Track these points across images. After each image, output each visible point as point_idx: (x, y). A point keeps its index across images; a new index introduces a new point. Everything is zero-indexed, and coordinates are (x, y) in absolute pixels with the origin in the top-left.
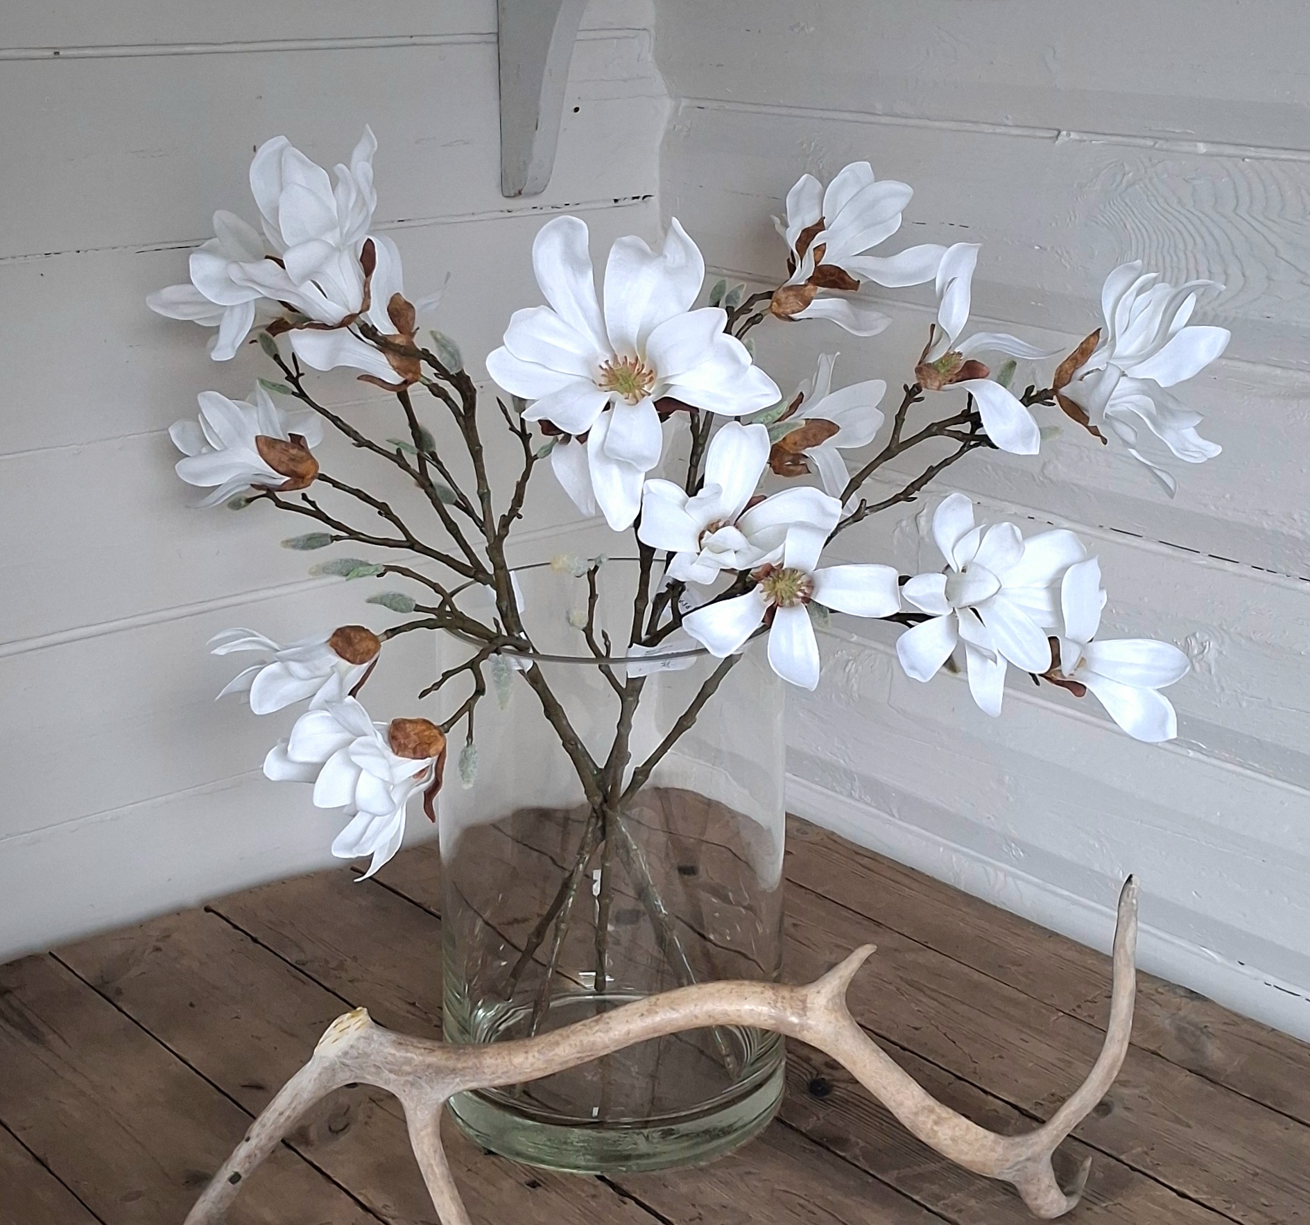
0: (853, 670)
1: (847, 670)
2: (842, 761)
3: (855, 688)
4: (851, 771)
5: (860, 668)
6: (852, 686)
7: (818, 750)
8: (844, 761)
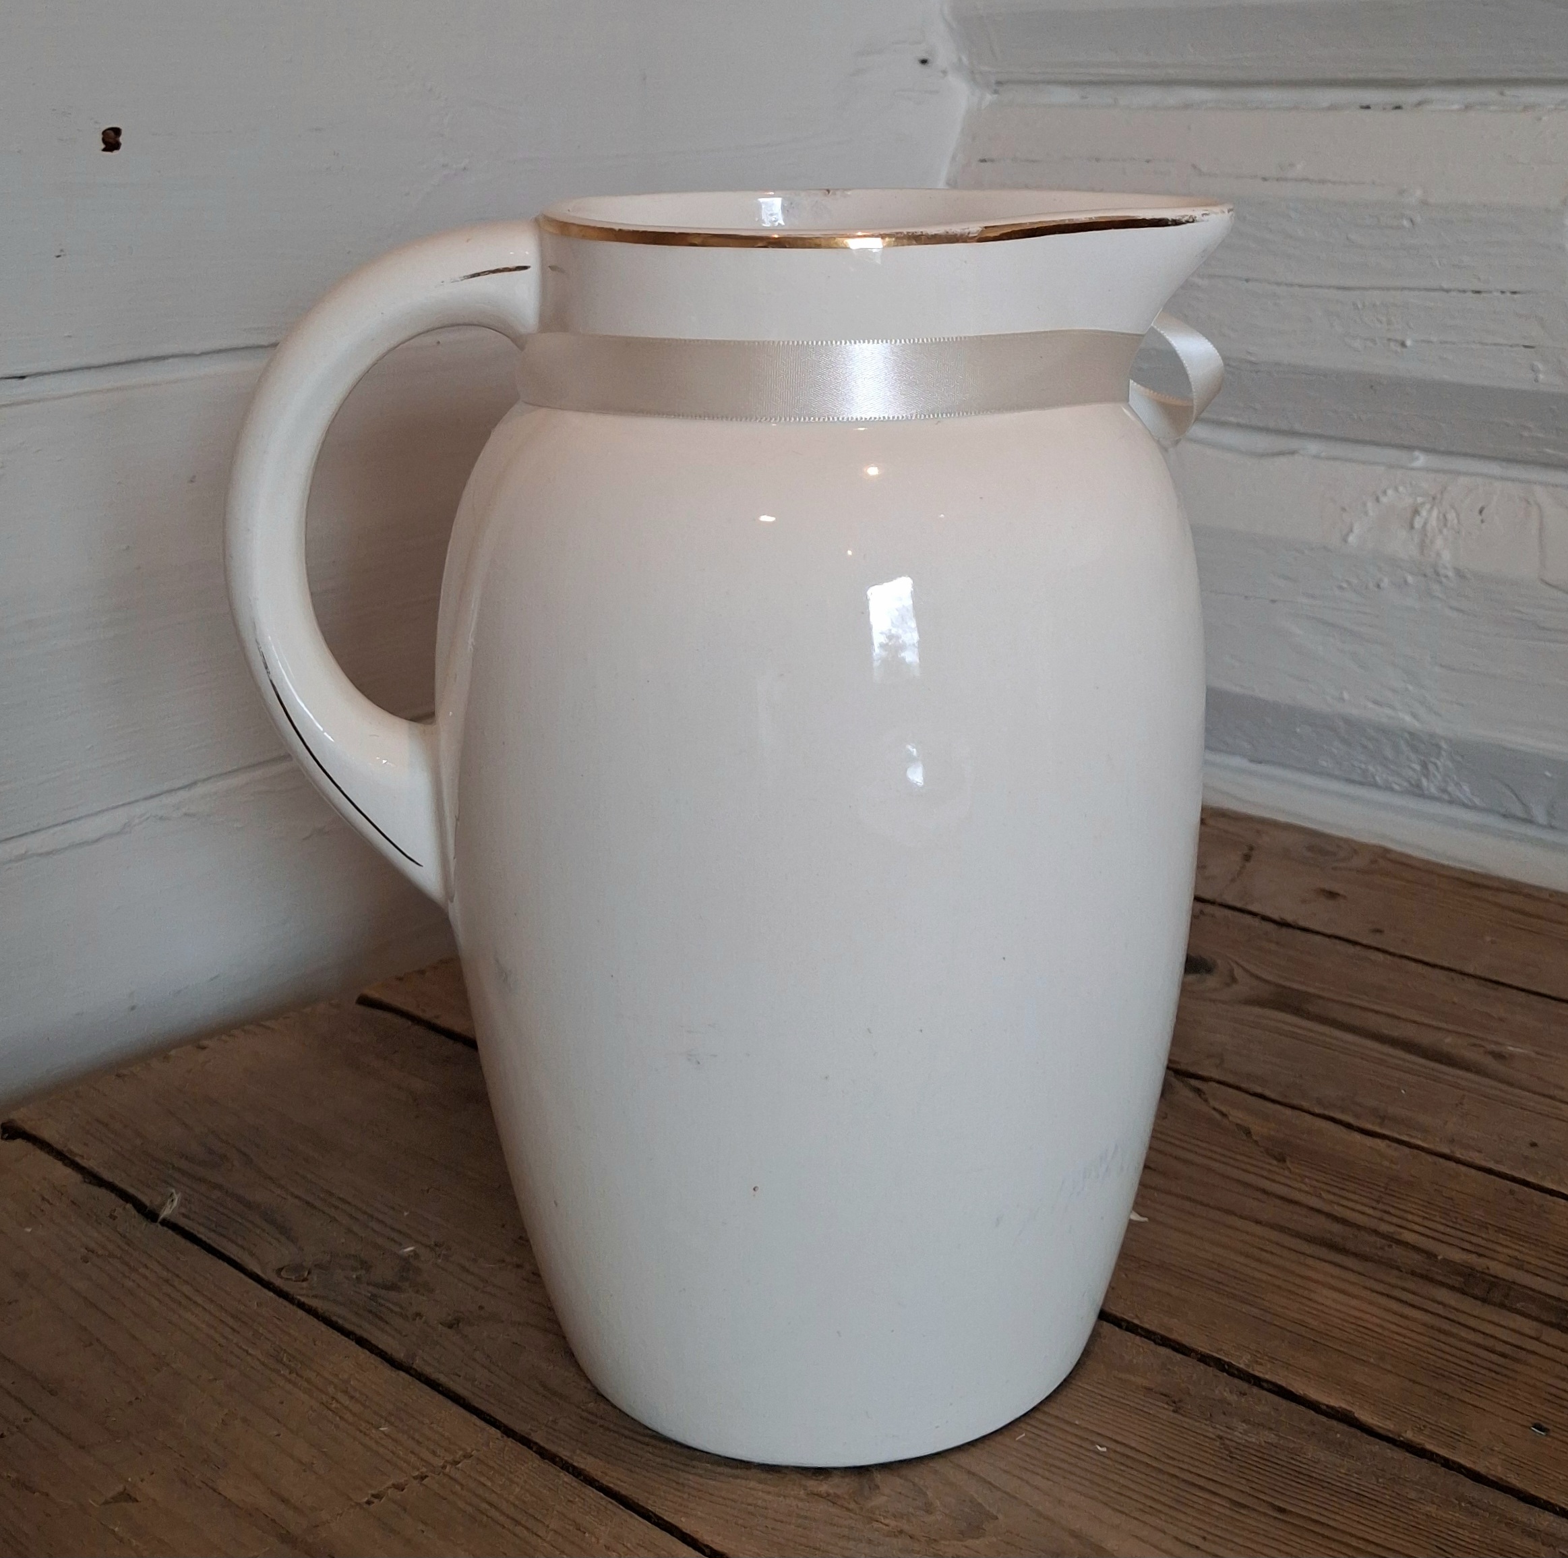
0: (1433, 522)
1: (1418, 523)
2: (1408, 718)
3: (1446, 556)
4: (1432, 735)
5: (1451, 516)
6: (1438, 555)
7: (1342, 699)
8: (1414, 716)
